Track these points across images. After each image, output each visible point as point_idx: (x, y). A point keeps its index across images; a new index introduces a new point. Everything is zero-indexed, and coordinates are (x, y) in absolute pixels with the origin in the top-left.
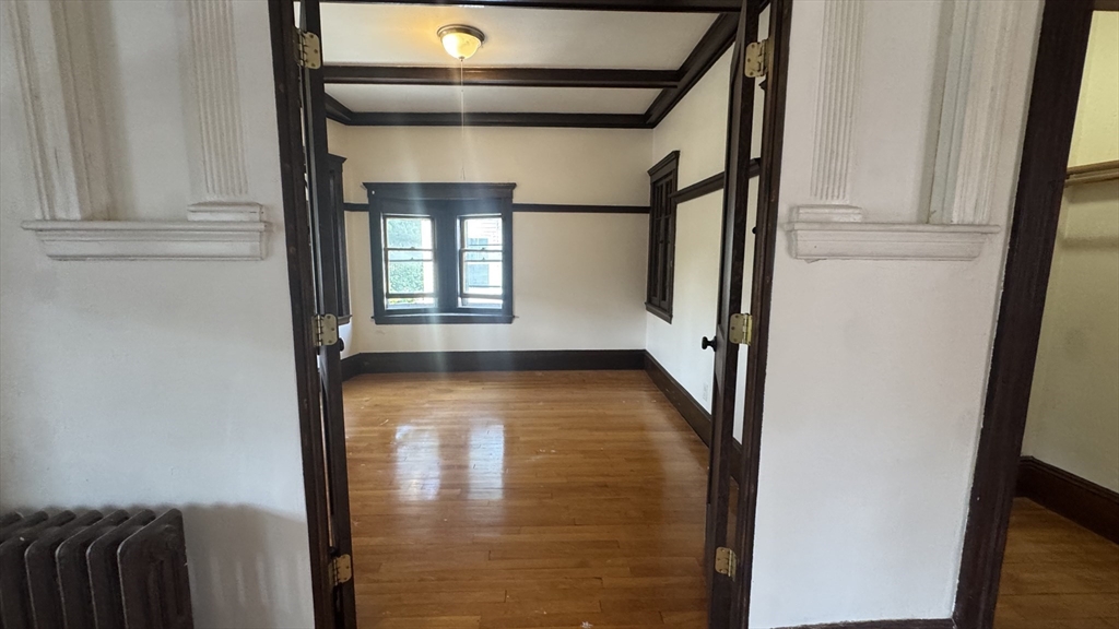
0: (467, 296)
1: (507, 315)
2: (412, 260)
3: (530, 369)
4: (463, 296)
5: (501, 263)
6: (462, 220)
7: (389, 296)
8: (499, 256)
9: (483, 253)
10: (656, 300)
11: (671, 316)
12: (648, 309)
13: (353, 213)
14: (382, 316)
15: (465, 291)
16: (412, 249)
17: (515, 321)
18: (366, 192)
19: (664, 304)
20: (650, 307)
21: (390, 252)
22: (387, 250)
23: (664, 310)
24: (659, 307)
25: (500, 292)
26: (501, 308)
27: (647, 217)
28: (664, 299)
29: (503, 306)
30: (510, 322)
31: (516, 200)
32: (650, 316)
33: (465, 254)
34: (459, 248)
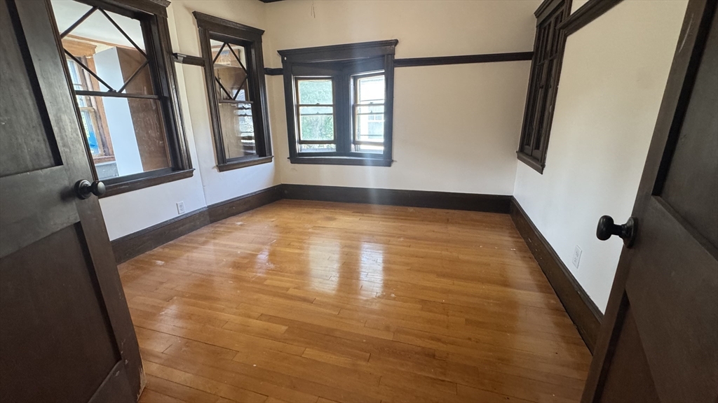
0: (359, 143)
1: (387, 160)
2: (318, 114)
3: (404, 205)
4: (356, 143)
5: (383, 115)
6: (355, 79)
7: (301, 142)
8: (382, 109)
9: (371, 107)
10: (528, 149)
11: (543, 166)
12: (519, 158)
13: (273, 77)
14: (295, 158)
15: (357, 139)
16: (318, 105)
17: (394, 165)
18: (280, 58)
19: (537, 153)
20: (521, 155)
21: (301, 108)
22: (298, 106)
23: (535, 159)
24: (531, 156)
25: (382, 140)
26: (382, 153)
27: (527, 65)
28: (537, 147)
29: (384, 152)
30: (390, 166)
31: (397, 57)
32: (520, 164)
33: (358, 108)
34: (352, 102)
